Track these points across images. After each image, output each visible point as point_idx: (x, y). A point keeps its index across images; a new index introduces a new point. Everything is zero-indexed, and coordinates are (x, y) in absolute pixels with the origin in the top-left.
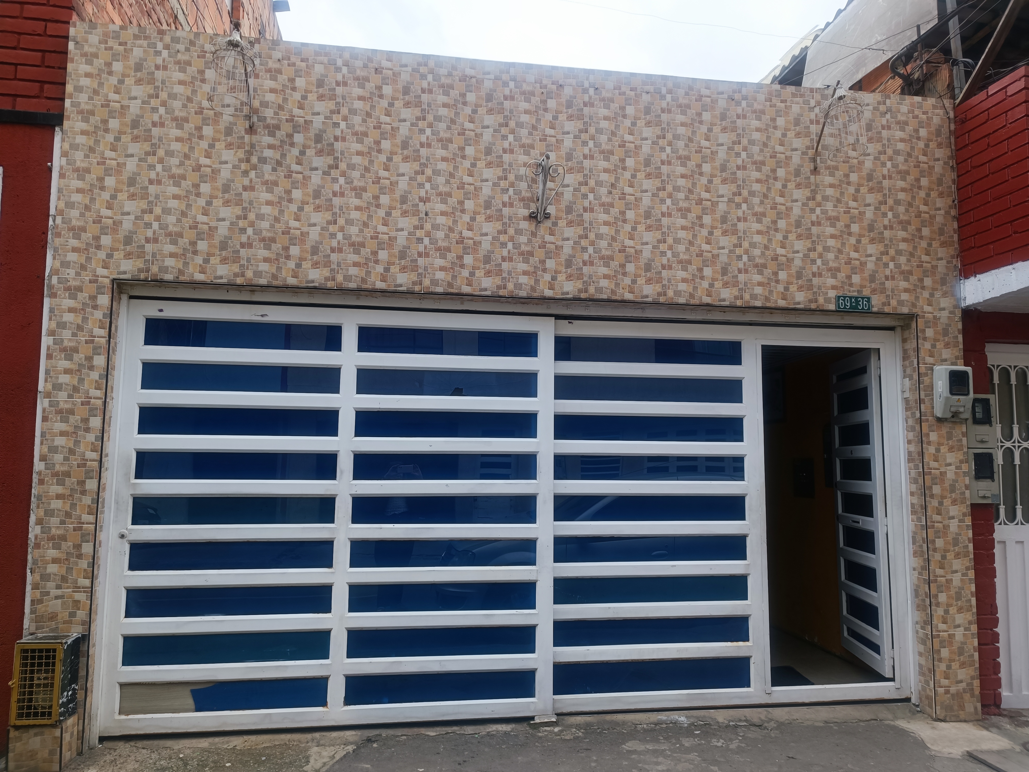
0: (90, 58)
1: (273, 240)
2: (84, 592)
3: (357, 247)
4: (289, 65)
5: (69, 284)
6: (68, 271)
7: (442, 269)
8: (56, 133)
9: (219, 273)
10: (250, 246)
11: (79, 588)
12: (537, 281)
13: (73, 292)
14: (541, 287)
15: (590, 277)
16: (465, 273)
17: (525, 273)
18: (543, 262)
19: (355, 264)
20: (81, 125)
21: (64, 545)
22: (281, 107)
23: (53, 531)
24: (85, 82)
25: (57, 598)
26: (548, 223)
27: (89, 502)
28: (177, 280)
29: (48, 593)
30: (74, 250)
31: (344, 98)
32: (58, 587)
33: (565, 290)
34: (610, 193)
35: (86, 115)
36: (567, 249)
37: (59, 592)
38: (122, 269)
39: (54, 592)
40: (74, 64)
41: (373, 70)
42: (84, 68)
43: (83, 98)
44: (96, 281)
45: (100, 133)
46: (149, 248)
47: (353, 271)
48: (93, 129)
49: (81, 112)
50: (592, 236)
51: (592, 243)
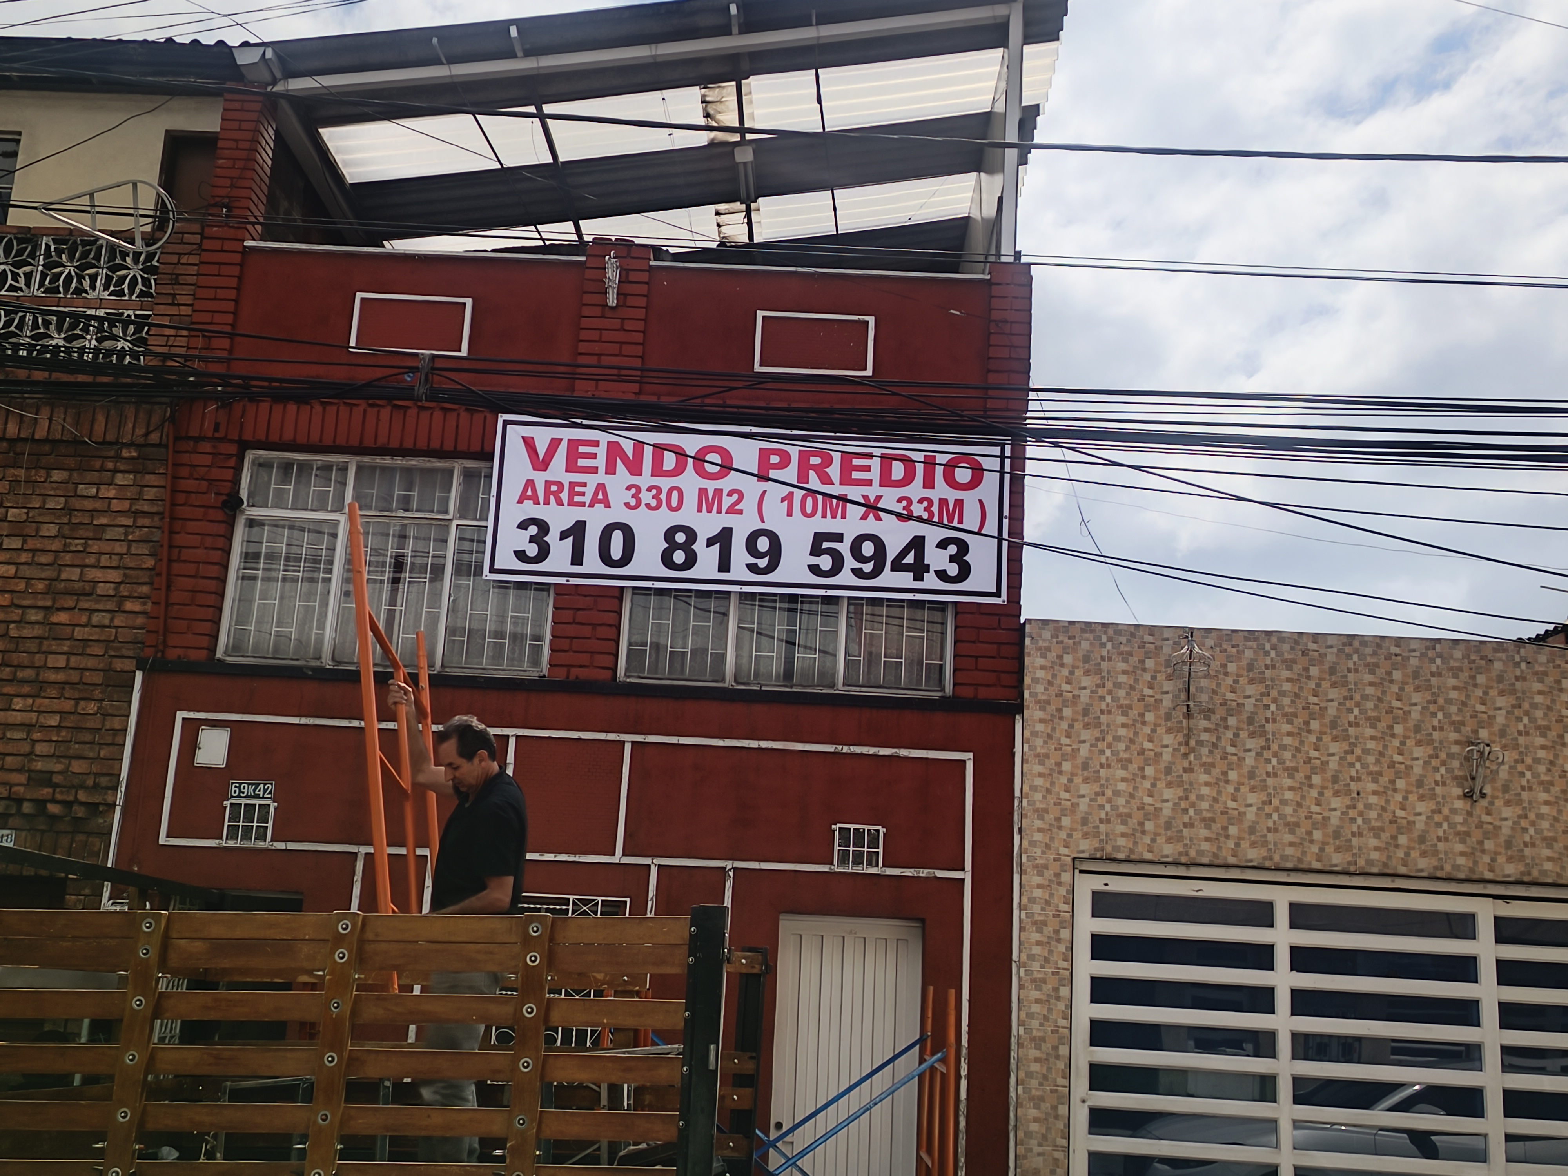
0: (1044, 652)
1: (1213, 820)
2: (1063, 1151)
3: (1292, 827)
4: (1221, 652)
5: (1037, 862)
6: (1035, 850)
7: (1376, 849)
8: (1017, 721)
9: (1166, 852)
10: (1192, 825)
11: (1057, 1146)
12: (1476, 863)
13: (1041, 869)
14: (1481, 869)
15: (1533, 859)
16: (1401, 854)
17: (1462, 854)
18: (1481, 843)
19: (1291, 844)
20: (1039, 714)
21: (1043, 1106)
22: (1214, 692)
23: (1034, 1092)
24: (1040, 674)
25: (1039, 1154)
26: (1484, 803)
27: (1063, 1067)
28: (1128, 859)
29: (1031, 1150)
30: (1040, 830)
31: (1273, 680)
32: (1040, 1145)
33: (1507, 872)
34: (1549, 770)
35: (1043, 705)
36: (1506, 831)
37: (1040, 1149)
38: (1081, 848)
39: (1037, 1149)
40: (1031, 658)
41: (1300, 652)
42: (1040, 661)
43: (1040, 688)
44: (1059, 860)
45: (1056, 720)
46: (1103, 828)
47: (1289, 851)
48: (1049, 717)
49: (1038, 702)
50: (1532, 816)
51: (1533, 824)
